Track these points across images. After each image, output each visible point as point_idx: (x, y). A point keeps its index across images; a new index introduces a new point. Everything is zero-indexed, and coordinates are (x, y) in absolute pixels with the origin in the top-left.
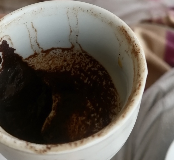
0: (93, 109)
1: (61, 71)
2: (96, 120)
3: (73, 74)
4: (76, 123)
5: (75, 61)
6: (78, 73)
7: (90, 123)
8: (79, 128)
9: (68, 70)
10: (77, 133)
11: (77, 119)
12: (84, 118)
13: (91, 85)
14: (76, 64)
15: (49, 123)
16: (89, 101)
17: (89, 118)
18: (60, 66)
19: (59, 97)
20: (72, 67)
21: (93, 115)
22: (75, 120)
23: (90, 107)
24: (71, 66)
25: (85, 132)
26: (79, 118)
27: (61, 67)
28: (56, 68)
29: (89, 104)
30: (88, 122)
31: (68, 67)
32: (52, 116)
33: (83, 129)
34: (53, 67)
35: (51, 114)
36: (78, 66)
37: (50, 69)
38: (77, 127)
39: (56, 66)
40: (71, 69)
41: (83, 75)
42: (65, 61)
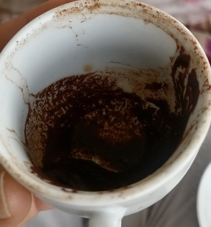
0: (96, 112)
1: (46, 138)
2: (110, 110)
3: (52, 125)
4: (112, 132)
5: (40, 115)
6: (53, 117)
7: (113, 117)
8: (117, 129)
9: (47, 129)
10: (123, 133)
11: (106, 131)
12: (106, 123)
13: (70, 106)
14: (43, 115)
15: (109, 163)
16: (86, 116)
17: (107, 118)
18: (40, 137)
19: (75, 151)
20: (45, 122)
21: (104, 113)
22: (107, 134)
23: (94, 115)
24: (43, 123)
25: (124, 123)
26: (105, 128)
27: (42, 136)
28: (43, 143)
29: (90, 116)
30: (111, 119)
31: (43, 127)
32: (99, 161)
33: (119, 125)
34: (40, 146)
35: (97, 161)
36: (46, 115)
37: (43, 150)
38: (116, 132)
39: (40, 142)
40: (47, 125)
41: (57, 112)
42: (37, 127)
